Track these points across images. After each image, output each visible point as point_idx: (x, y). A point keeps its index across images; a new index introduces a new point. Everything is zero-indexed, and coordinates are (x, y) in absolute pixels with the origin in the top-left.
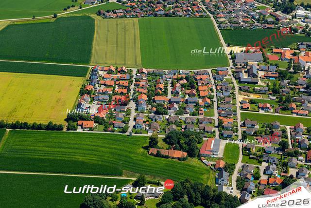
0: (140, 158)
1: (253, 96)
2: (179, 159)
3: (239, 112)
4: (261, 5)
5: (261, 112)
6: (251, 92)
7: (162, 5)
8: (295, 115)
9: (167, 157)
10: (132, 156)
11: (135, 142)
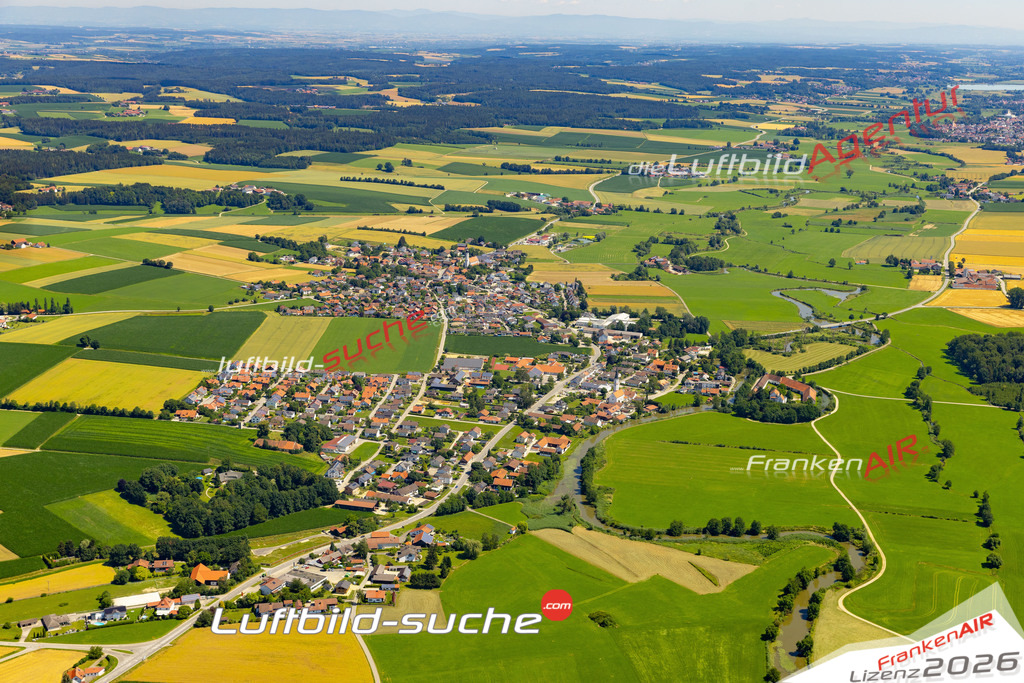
0: (240, 448)
1: (437, 403)
2: (290, 451)
3: (406, 414)
4: (534, 310)
5: (437, 417)
6: (438, 399)
7: (378, 304)
8: (481, 423)
9: (275, 449)
10: (230, 445)
11: (241, 434)
